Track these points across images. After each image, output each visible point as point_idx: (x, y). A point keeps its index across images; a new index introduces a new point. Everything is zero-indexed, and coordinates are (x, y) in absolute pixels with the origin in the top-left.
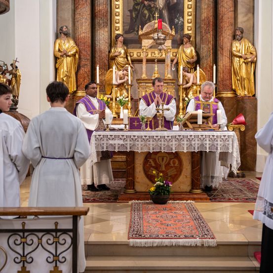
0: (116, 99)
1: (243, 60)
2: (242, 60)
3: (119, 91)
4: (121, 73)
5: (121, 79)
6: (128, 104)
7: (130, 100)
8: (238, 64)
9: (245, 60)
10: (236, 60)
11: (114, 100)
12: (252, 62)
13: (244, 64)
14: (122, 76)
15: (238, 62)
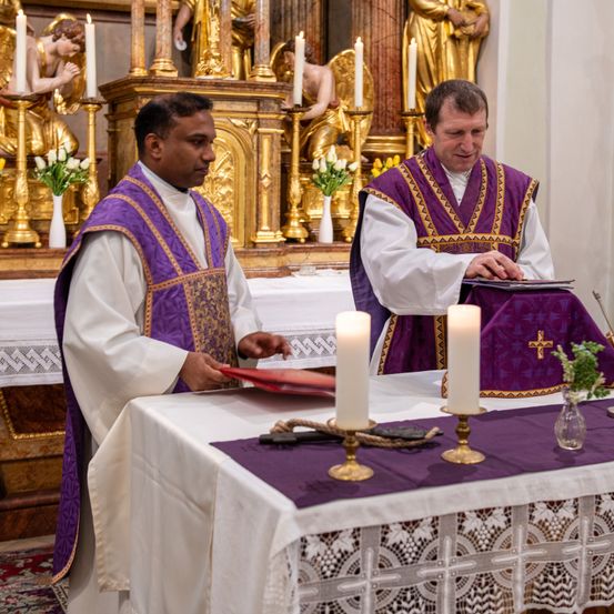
0: (31, 164)
1: (451, 32)
2: (447, 29)
3: (35, 126)
4: (45, 45)
5: (46, 71)
6: (82, 187)
7: (93, 169)
8: (433, 42)
9: (456, 27)
10: (424, 26)
11: (22, 166)
12: (472, 38)
13: (450, 44)
14: (49, 59)
15: (431, 34)
